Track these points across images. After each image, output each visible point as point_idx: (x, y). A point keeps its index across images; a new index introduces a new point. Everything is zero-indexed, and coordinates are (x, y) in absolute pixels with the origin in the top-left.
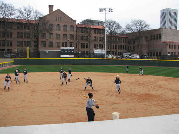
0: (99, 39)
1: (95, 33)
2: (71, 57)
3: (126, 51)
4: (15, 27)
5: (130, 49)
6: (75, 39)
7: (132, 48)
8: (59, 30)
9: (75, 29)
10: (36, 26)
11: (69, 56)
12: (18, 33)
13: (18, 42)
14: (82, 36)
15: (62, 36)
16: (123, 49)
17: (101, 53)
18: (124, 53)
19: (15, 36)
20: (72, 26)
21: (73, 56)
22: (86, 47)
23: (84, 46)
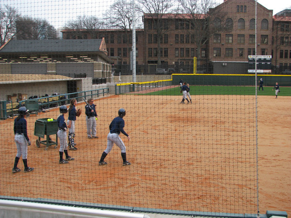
2: (266, 73)
4: (173, 27)
6: (270, 43)
8: (243, 27)
9: (270, 26)
10: (205, 23)
11: (262, 71)
12: (177, 36)
13: (177, 49)
14: (282, 38)
15: (247, 38)
19: (172, 40)
20: (265, 21)
21: (270, 71)
22: (289, 56)
23: (286, 54)
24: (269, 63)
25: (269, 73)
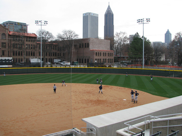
0: (31, 47)
1: (27, 41)
2: (9, 67)
3: (56, 58)
5: (60, 56)
6: (7, 47)
7: (62, 55)
9: (7, 37)
11: (7, 66)
16: (54, 55)
17: (37, 62)
18: (54, 60)
20: (4, 34)
21: (11, 66)
22: (18, 54)
23: (16, 53)
24: (11, 62)
25: (11, 67)
